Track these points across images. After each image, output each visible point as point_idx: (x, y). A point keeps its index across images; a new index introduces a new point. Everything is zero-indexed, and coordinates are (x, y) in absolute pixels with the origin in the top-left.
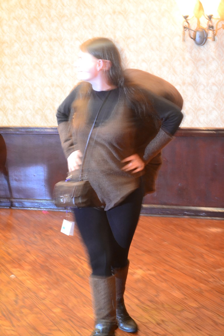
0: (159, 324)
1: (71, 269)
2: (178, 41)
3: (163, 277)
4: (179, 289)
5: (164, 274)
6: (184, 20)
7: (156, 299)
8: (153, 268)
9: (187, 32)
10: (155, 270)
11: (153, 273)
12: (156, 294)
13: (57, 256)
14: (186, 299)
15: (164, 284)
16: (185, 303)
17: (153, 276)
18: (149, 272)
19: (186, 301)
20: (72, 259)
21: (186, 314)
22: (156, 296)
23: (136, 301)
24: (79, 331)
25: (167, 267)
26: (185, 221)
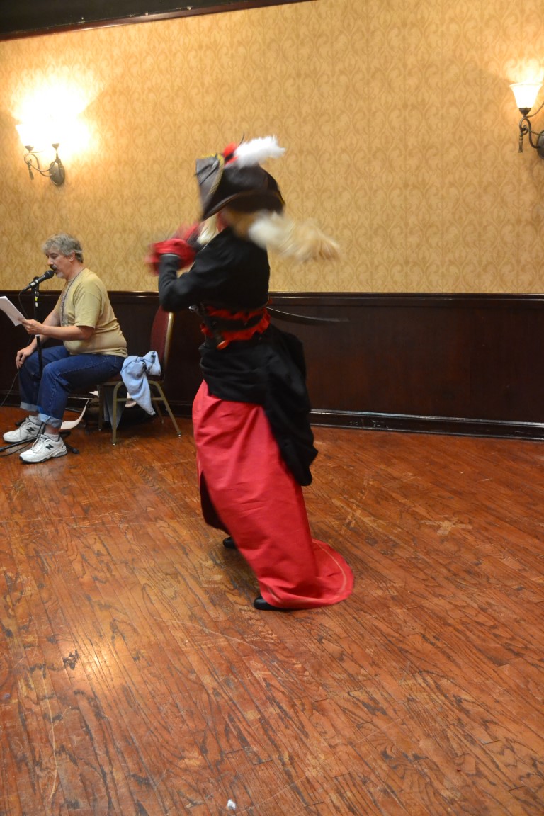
0: (484, 610)
1: (337, 518)
2: (510, 151)
3: (486, 534)
4: (513, 555)
5: (487, 530)
6: (522, 116)
7: (476, 568)
8: (469, 519)
9: (526, 137)
10: (470, 522)
11: (470, 527)
12: (475, 561)
13: (313, 497)
14: (525, 570)
15: (488, 546)
16: (525, 577)
17: (469, 531)
18: (463, 526)
19: (524, 573)
20: (337, 502)
21: (526, 594)
22: (477, 564)
23: (444, 571)
24: (355, 616)
25: (491, 518)
26: (514, 445)
